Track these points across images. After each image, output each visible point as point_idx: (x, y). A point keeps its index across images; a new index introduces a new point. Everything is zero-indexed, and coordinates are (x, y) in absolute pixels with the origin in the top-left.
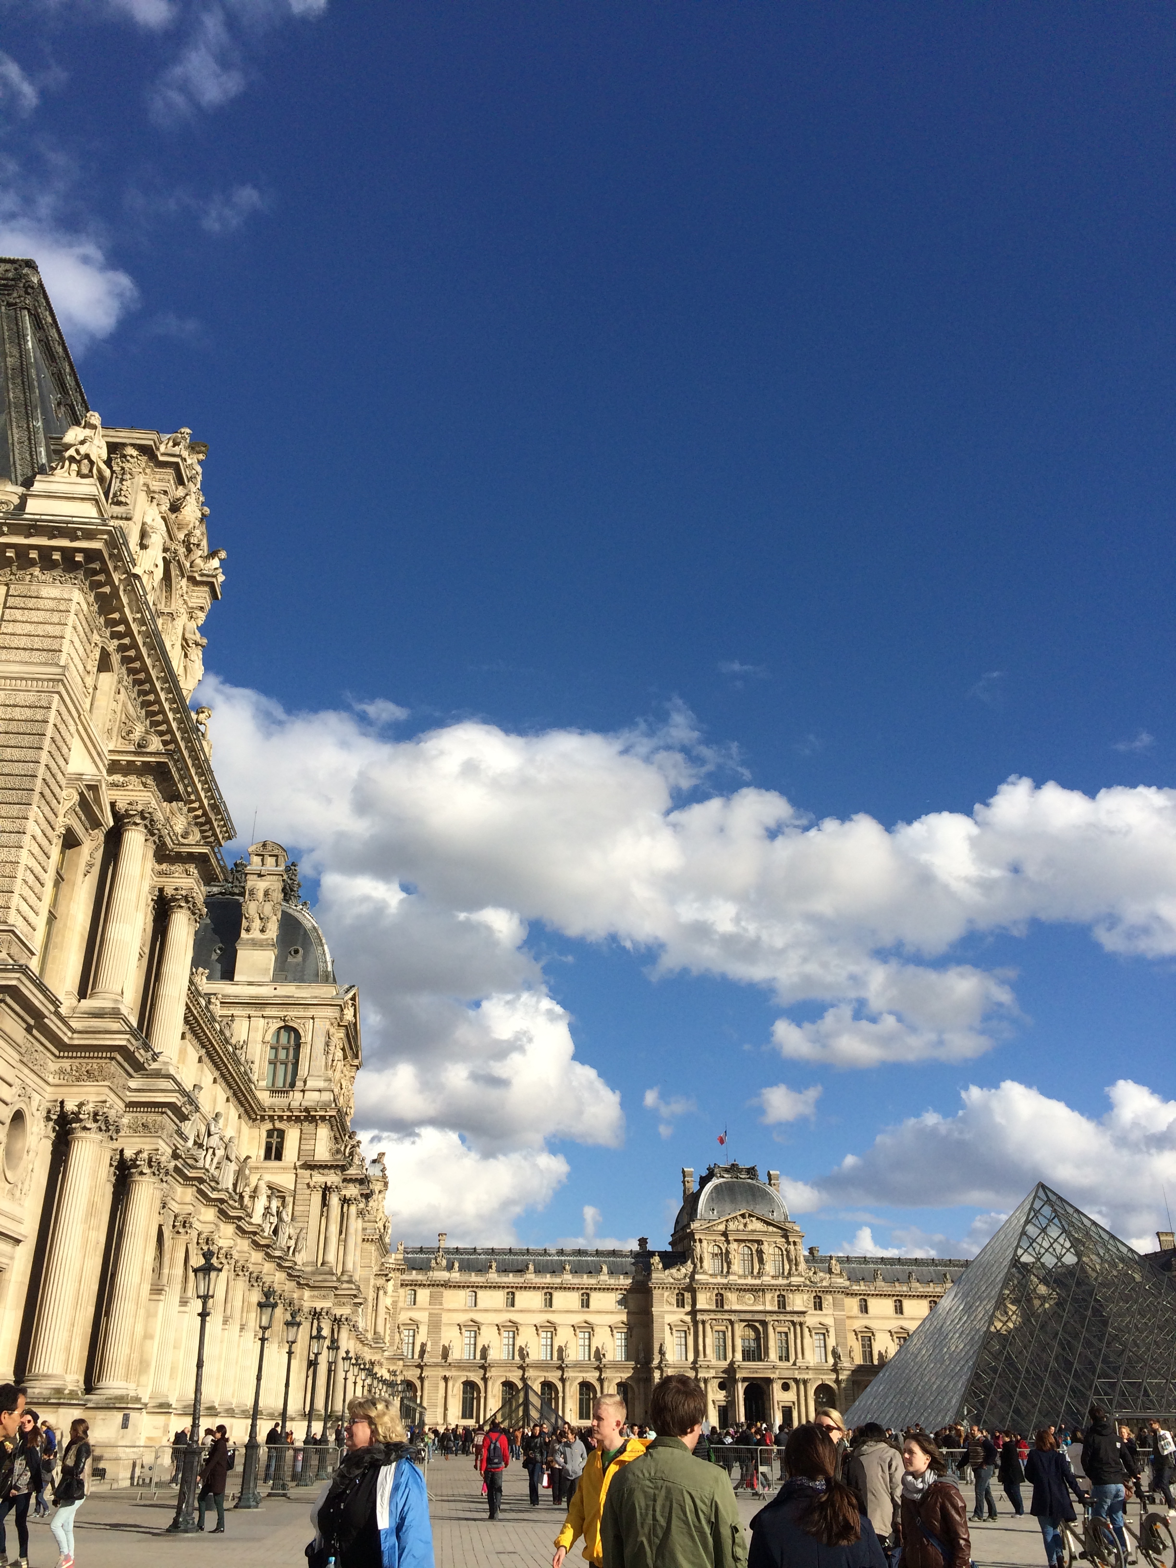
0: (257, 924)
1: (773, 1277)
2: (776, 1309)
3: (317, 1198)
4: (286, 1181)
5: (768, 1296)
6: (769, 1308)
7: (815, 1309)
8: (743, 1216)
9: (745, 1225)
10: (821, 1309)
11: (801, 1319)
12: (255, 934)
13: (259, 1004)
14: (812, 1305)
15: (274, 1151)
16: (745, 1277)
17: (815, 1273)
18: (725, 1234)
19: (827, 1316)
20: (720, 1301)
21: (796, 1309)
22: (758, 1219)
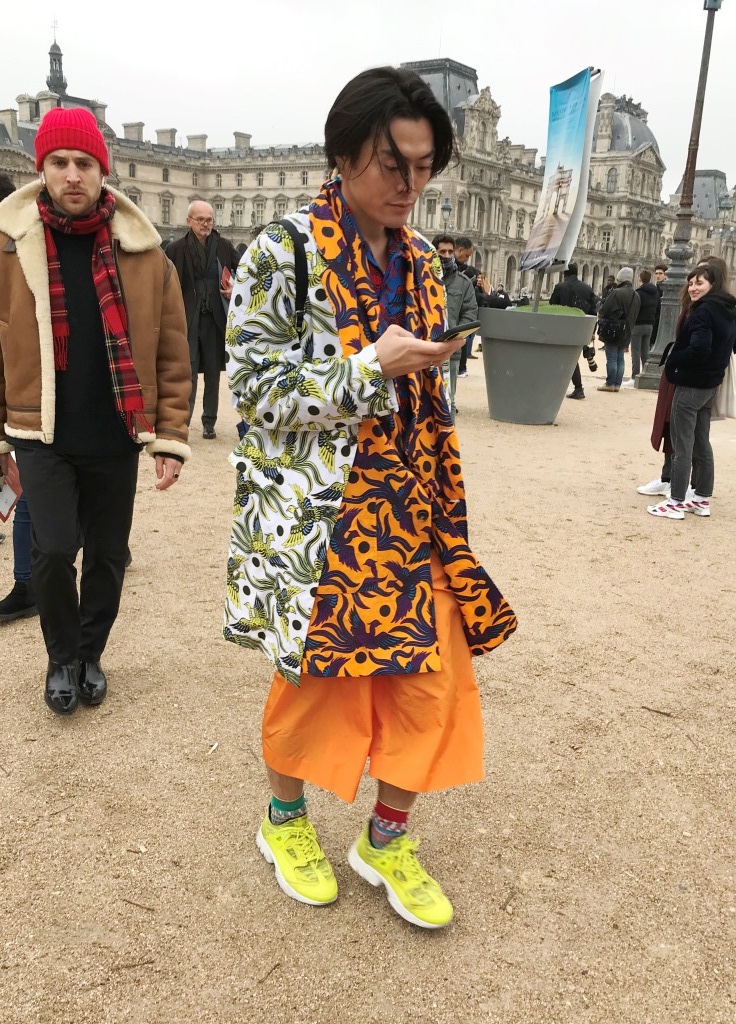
0: (604, 128)
3: (622, 229)
4: (613, 223)
12: (604, 133)
13: (604, 160)
15: (609, 213)
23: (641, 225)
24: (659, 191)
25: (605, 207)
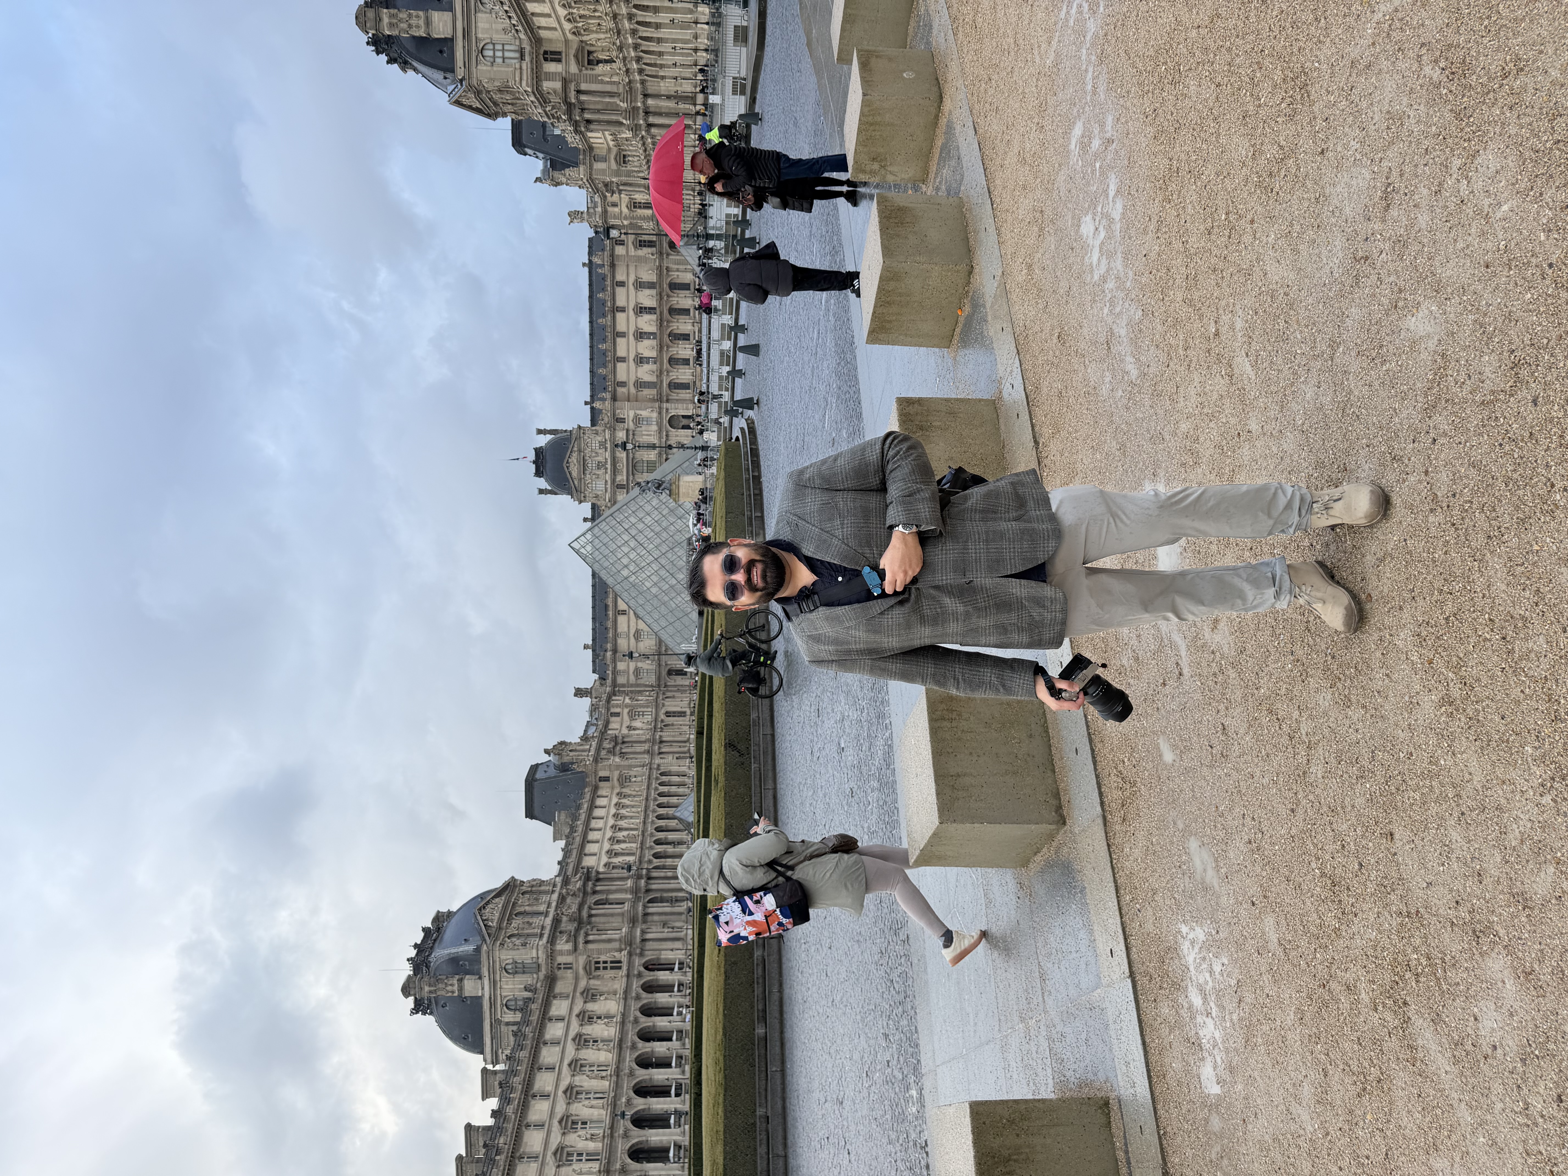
1: (606, 450)
5: (618, 454)
6: (624, 454)
7: (624, 422)
9: (574, 465)
10: (624, 419)
11: (631, 433)
14: (621, 425)
16: (606, 469)
17: (602, 419)
18: (580, 480)
19: (628, 412)
20: (620, 487)
21: (625, 437)
22: (569, 457)
23: (585, 914)
24: (542, 883)
25: (559, 973)
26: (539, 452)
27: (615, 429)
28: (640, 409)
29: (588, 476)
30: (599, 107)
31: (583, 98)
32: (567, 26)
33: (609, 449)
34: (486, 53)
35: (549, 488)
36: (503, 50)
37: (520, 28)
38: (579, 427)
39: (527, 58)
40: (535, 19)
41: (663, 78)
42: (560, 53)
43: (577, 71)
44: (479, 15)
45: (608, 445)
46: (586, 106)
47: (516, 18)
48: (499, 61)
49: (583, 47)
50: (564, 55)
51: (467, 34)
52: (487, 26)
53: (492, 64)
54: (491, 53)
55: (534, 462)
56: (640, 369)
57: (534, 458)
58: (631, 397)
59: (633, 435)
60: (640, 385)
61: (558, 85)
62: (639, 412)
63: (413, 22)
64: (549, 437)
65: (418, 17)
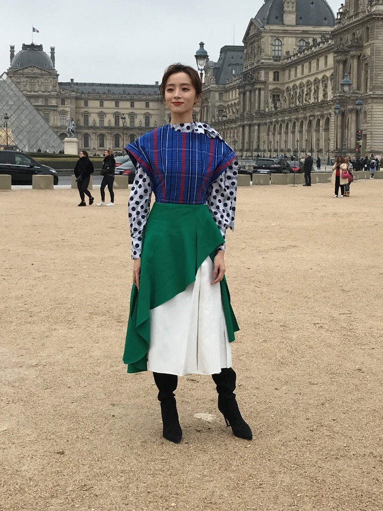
1: (43, 92)
2: (44, 104)
5: (40, 100)
6: (40, 104)
7: (62, 105)
8: (31, 66)
9: (32, 70)
10: (64, 105)
11: (55, 108)
14: (60, 103)
16: (30, 92)
17: (63, 90)
18: (22, 74)
19: (68, 107)
21: (52, 105)
22: (37, 68)
26: (40, 47)
27: (57, 98)
28: (70, 114)
29: (25, 79)
30: (252, 100)
31: (257, 92)
32: (291, 85)
33: (43, 94)
34: (277, 41)
35: (15, 53)
36: (278, 50)
37: (289, 61)
38: (58, 75)
39: (275, 63)
40: (294, 69)
41: (268, 135)
42: (278, 80)
43: (269, 89)
44: (294, 39)
45: (46, 93)
46: (252, 93)
47: (294, 59)
48: (273, 48)
49: (281, 92)
50: (277, 82)
51: (285, 32)
52: (290, 43)
53: (272, 44)
54: (277, 44)
55: (33, 45)
56: (96, 115)
57: (35, 44)
58: (78, 109)
59: (54, 110)
60: (86, 116)
61: (262, 78)
62: (69, 113)
63: (290, 5)
64: (50, 55)
65: (293, 7)
